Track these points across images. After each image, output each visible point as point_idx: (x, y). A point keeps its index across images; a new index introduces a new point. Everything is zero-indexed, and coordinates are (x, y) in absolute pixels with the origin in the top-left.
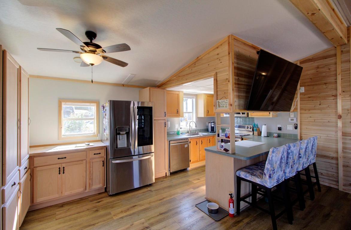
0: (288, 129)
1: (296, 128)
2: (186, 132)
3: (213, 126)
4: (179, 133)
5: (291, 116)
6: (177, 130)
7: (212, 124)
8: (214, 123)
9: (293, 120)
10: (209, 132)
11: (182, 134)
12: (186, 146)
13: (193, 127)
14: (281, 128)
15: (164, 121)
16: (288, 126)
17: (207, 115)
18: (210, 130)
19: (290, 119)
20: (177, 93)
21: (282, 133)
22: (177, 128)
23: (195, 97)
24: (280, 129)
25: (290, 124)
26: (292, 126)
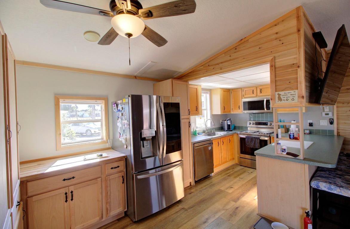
0: (321, 125)
1: (332, 123)
2: (202, 131)
3: (229, 123)
4: (196, 133)
5: (325, 110)
6: (194, 130)
7: (229, 121)
8: (230, 121)
9: (327, 114)
10: (225, 131)
11: (199, 134)
12: (210, 148)
13: (209, 125)
14: (312, 123)
15: (188, 121)
16: (321, 121)
17: (224, 112)
18: (226, 128)
19: (324, 114)
20: (196, 87)
21: (313, 130)
22: (194, 128)
23: (209, 92)
24: (311, 125)
25: (324, 119)
26: (326, 121)
